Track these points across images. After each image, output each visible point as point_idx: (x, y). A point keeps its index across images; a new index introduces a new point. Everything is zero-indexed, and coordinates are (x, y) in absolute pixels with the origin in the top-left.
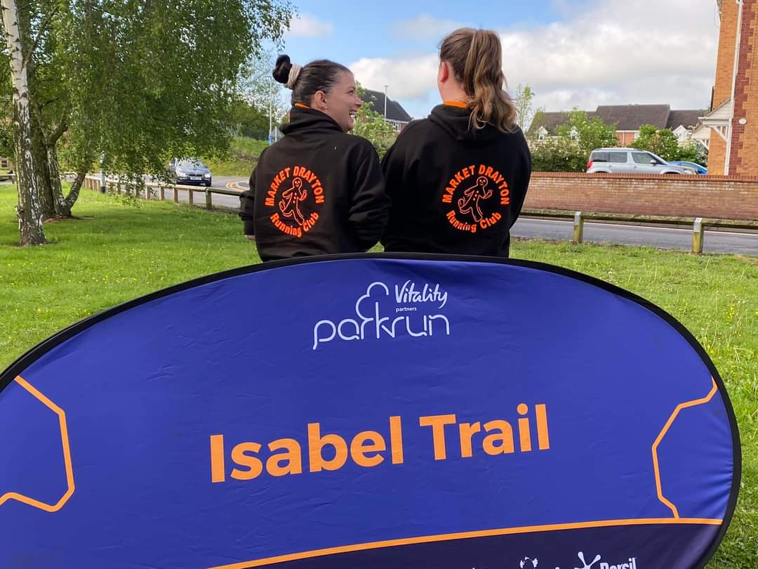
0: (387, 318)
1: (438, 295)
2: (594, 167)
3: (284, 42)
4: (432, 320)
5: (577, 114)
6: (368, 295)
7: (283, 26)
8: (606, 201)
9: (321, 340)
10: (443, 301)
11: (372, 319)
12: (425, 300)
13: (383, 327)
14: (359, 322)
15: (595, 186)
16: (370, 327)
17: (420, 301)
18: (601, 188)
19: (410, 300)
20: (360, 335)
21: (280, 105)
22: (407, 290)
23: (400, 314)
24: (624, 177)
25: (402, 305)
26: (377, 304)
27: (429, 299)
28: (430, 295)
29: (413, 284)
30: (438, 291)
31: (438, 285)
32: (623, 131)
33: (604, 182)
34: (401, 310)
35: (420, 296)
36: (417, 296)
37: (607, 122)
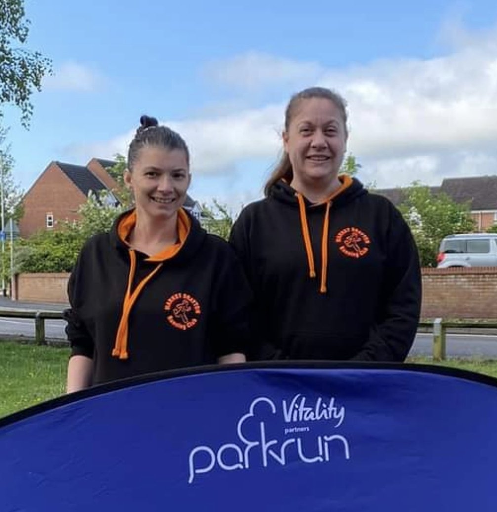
0: (275, 442)
1: (333, 412)
2: (447, 260)
3: (32, 108)
4: (328, 442)
5: (419, 190)
6: (251, 414)
7: (29, 85)
8: (467, 305)
9: (198, 471)
10: (340, 418)
11: (257, 443)
12: (318, 418)
13: (271, 452)
14: (243, 446)
15: (451, 285)
16: (255, 453)
17: (313, 419)
18: (460, 287)
19: (301, 419)
20: (243, 464)
21: (12, 188)
22: (297, 406)
23: (290, 436)
24: (490, 272)
25: (292, 424)
26: (262, 424)
27: (323, 416)
28: (324, 412)
29: (304, 399)
30: (334, 406)
31: (333, 400)
32: (479, 212)
33: (463, 280)
34: (291, 430)
35: (312, 414)
36: (309, 413)
37: (458, 200)
